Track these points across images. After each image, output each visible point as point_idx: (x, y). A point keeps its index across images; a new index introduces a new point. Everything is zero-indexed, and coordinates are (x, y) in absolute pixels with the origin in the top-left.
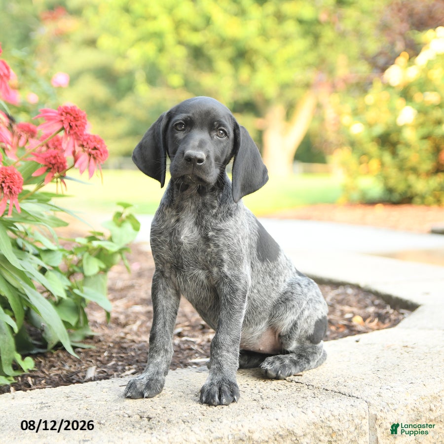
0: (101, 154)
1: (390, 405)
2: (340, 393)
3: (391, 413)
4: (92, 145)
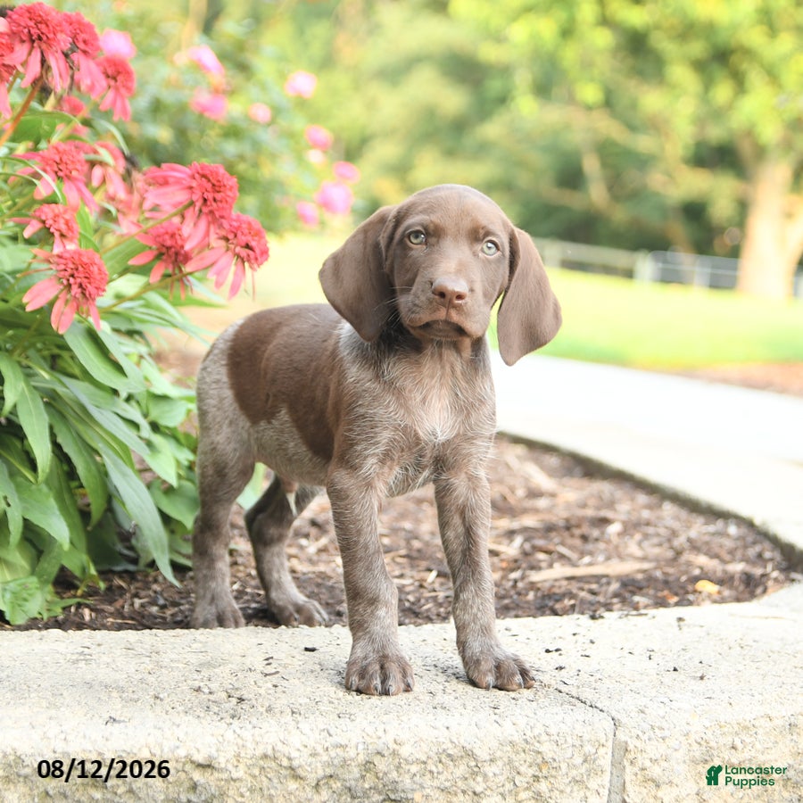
0: (257, 258)
1: (656, 730)
3: (655, 743)
4: (243, 239)
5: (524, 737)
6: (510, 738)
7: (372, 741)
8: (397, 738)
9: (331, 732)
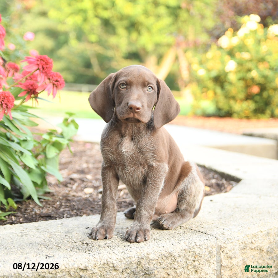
0: (60, 85)
1: (229, 240)
2: (199, 231)
3: (229, 244)
5: (189, 247)
6: (184, 248)
7: (139, 254)
8: (148, 252)
9: (126, 253)
